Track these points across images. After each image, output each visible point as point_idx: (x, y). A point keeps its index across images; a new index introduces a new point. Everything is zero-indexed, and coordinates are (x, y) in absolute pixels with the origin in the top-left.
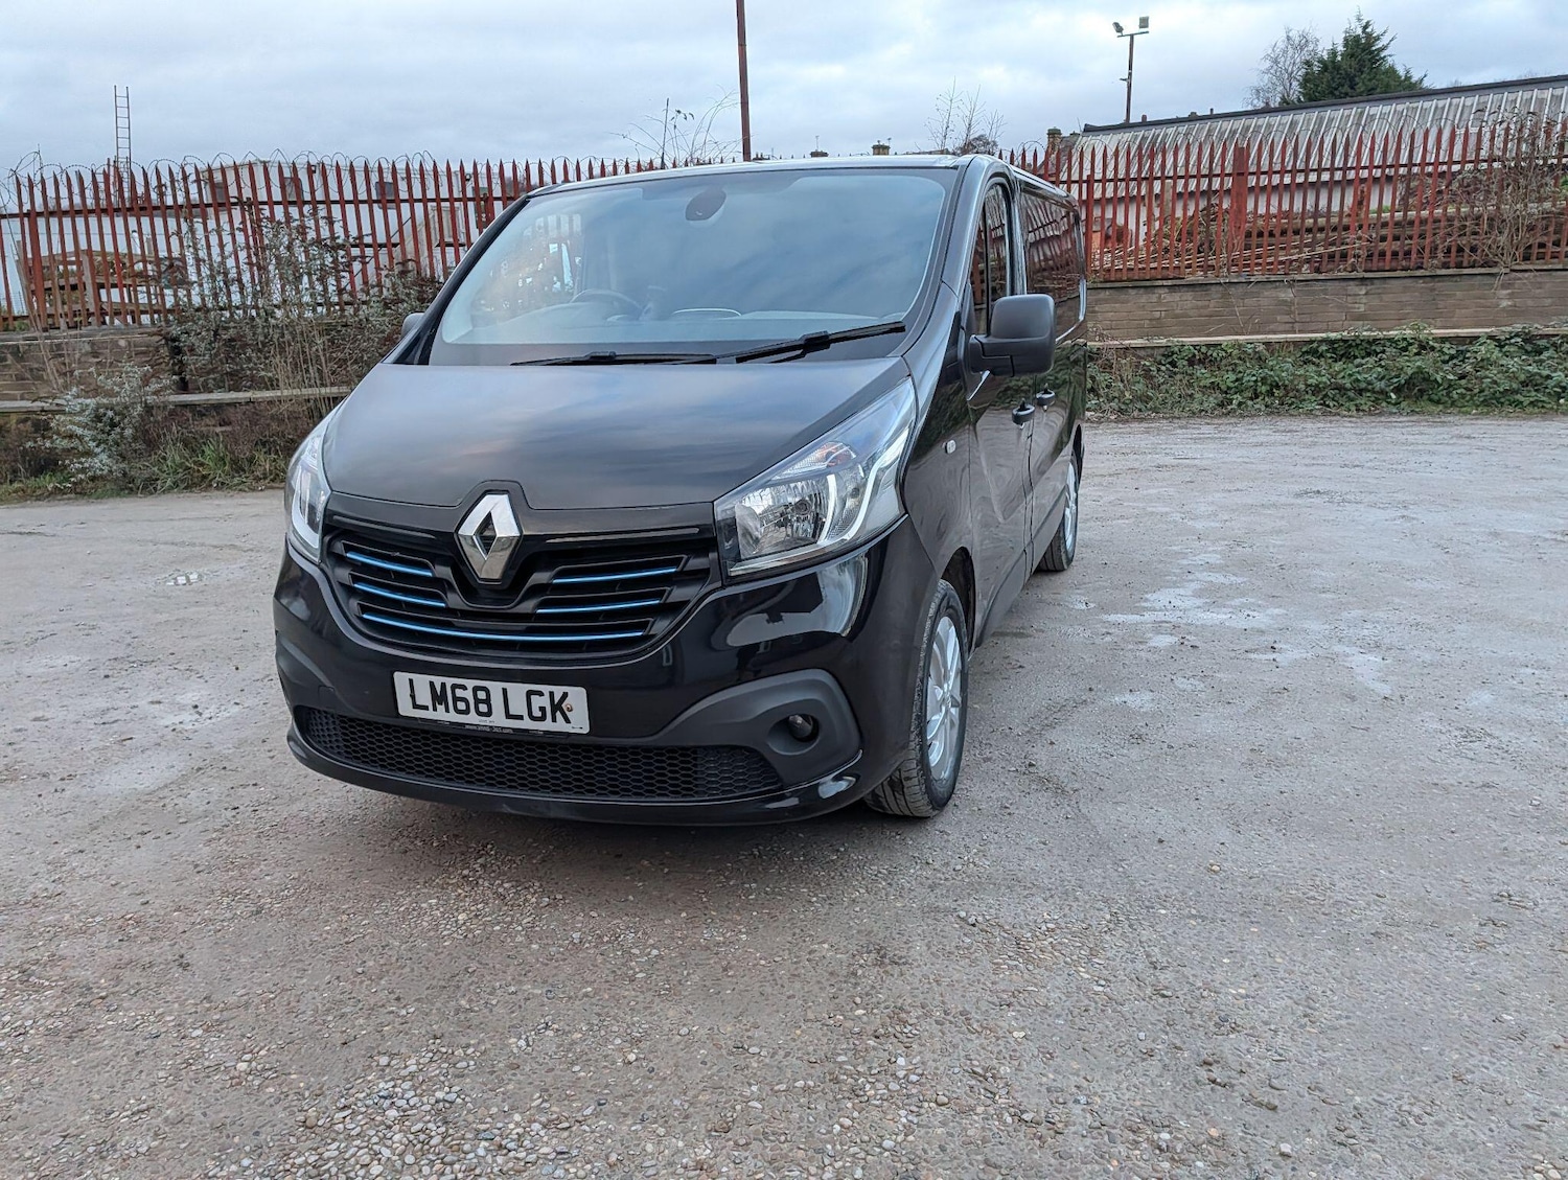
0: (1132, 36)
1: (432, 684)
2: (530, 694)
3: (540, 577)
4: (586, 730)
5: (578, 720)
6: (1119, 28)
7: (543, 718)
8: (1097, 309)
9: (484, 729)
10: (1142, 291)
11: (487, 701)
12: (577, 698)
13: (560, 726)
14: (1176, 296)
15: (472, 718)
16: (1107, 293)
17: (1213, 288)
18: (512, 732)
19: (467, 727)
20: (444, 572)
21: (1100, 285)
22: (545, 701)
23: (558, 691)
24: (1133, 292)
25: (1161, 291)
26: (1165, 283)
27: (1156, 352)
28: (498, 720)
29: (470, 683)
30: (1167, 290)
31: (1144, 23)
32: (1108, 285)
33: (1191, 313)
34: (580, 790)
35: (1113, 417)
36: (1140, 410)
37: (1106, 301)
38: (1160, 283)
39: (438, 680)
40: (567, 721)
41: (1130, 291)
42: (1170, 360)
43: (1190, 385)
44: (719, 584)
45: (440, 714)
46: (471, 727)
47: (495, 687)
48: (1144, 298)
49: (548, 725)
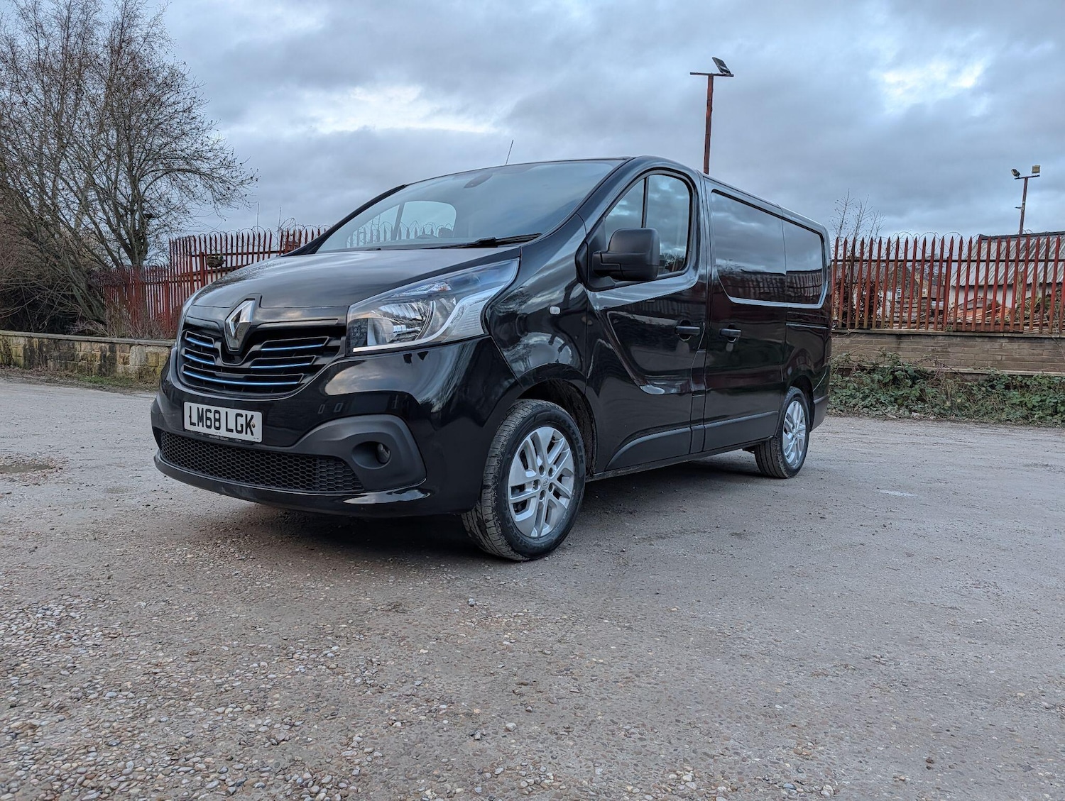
0: (1026, 179)
1: (198, 408)
2: (238, 415)
3: (256, 348)
4: (260, 440)
5: (257, 436)
6: (1016, 174)
7: (241, 432)
8: (950, 350)
9: (216, 437)
10: (986, 340)
11: (219, 420)
12: (257, 418)
13: (248, 437)
14: (1015, 345)
15: (212, 431)
16: (958, 339)
17: (1046, 341)
18: (227, 439)
19: (210, 436)
20: (218, 345)
21: (952, 334)
22: (242, 421)
23: (250, 413)
24: (979, 340)
25: (1003, 341)
26: (1005, 335)
27: (980, 378)
28: (223, 433)
29: (213, 408)
30: (1007, 341)
31: (1036, 170)
32: (959, 334)
33: (1027, 358)
34: (257, 482)
35: (932, 418)
36: (956, 415)
37: (957, 345)
38: (1002, 335)
39: (201, 406)
40: (252, 434)
41: (977, 339)
42: (991, 384)
43: (1003, 402)
44: (343, 356)
45: (201, 429)
46: (212, 437)
47: (223, 410)
48: (988, 345)
49: (243, 437)
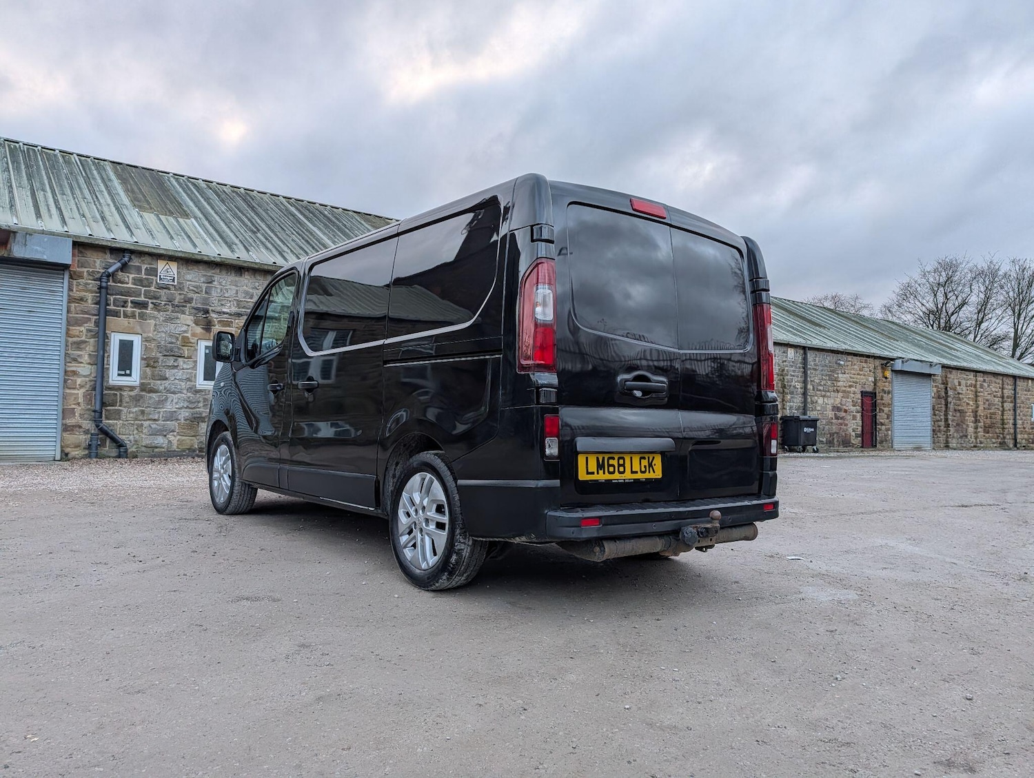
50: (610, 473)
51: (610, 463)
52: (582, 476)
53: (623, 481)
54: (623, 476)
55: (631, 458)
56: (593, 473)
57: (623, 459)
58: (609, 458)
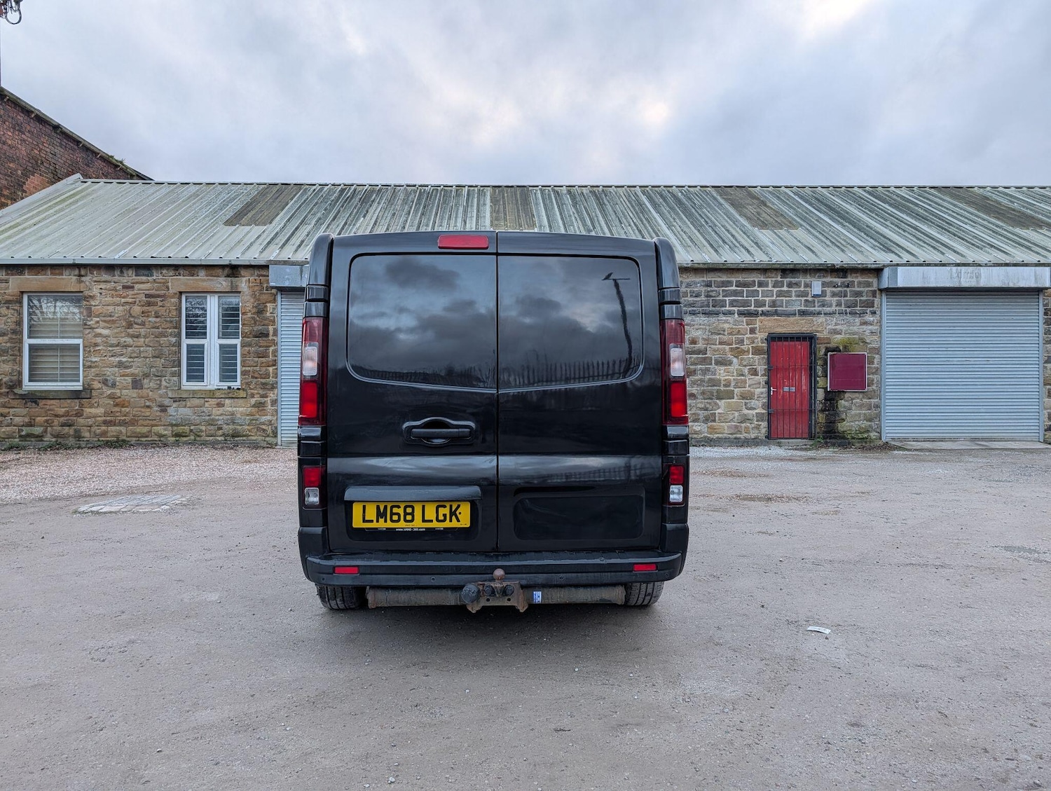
50: (392, 521)
51: (394, 511)
52: (357, 523)
53: (410, 530)
54: (410, 525)
55: (423, 507)
56: (372, 521)
57: (413, 508)
58: (392, 507)
